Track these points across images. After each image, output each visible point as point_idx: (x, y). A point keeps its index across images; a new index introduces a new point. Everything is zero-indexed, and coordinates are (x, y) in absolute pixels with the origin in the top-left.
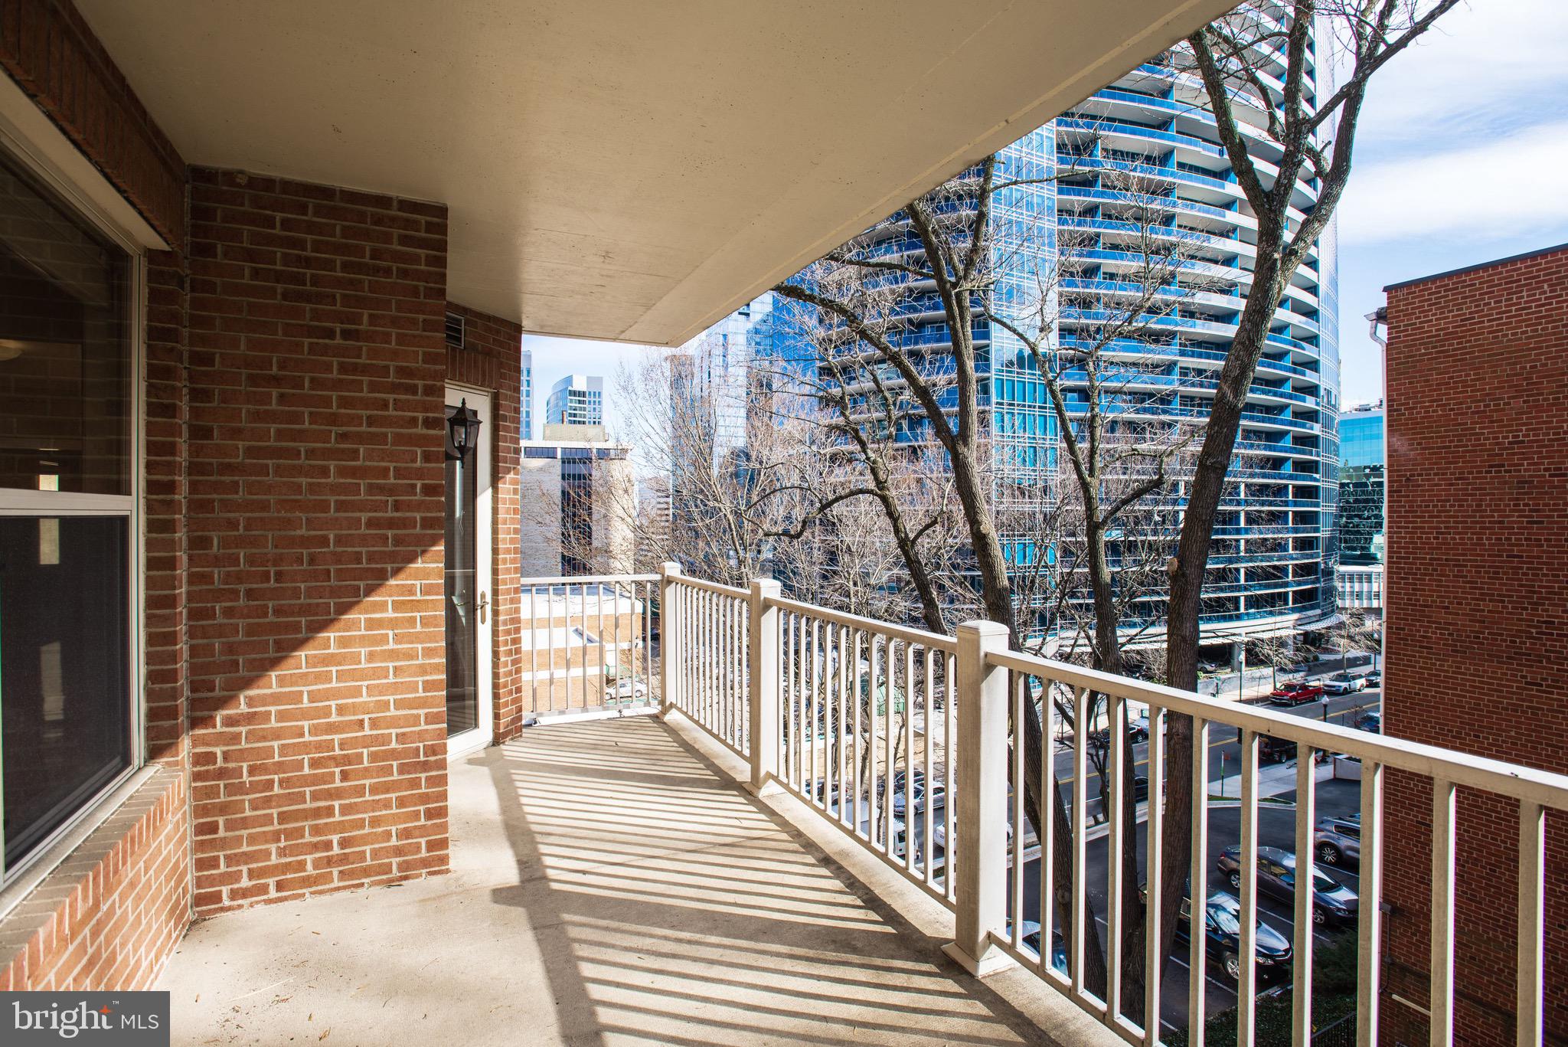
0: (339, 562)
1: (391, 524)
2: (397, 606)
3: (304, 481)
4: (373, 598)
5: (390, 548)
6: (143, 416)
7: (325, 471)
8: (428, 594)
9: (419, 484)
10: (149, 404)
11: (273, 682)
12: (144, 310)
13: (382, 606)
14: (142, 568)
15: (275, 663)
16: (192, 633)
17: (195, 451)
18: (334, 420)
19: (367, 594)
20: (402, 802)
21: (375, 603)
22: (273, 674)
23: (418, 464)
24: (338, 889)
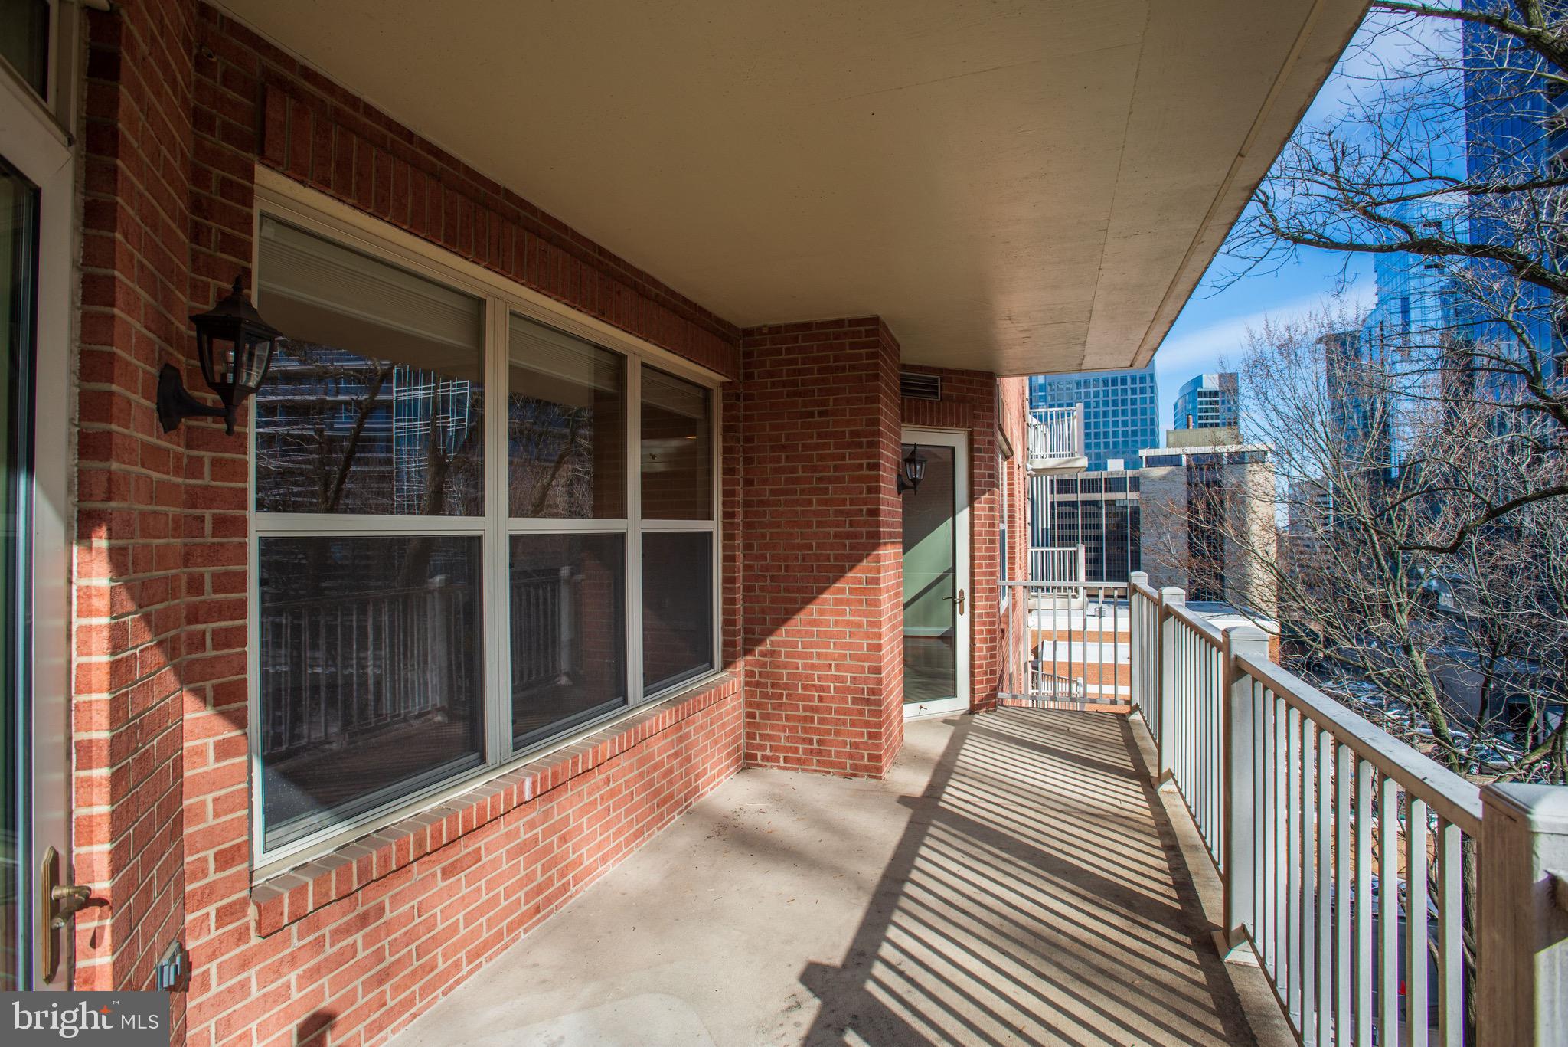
0: (819, 560)
1: (848, 536)
2: (852, 591)
3: (799, 508)
4: (838, 585)
5: (847, 552)
6: (721, 476)
7: (810, 503)
8: (870, 583)
9: (865, 509)
10: (724, 469)
11: (782, 634)
12: (721, 416)
13: (842, 591)
14: (720, 561)
15: (784, 621)
16: (745, 599)
17: (746, 494)
18: (814, 469)
19: (834, 582)
20: (853, 724)
21: (839, 588)
22: (783, 628)
23: (864, 495)
24: (816, 771)
